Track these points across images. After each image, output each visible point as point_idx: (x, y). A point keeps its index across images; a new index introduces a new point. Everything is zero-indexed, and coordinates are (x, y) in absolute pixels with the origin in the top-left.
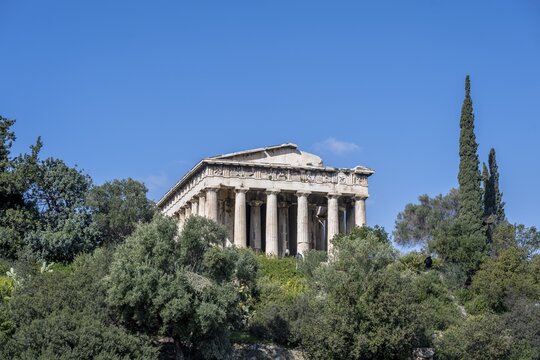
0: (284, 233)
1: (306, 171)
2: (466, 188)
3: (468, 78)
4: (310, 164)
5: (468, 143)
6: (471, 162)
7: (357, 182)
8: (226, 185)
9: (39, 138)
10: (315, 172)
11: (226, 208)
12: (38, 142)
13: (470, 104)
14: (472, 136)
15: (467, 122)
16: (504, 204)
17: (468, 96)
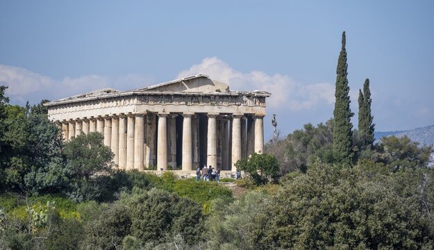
0: (196, 141)
1: (215, 96)
2: (339, 123)
3: (344, 33)
4: (219, 91)
5: (342, 88)
6: (343, 103)
7: (257, 103)
8: (151, 111)
9: (28, 103)
10: (222, 97)
11: (148, 121)
12: (27, 106)
13: (345, 56)
14: (345, 82)
15: (342, 70)
16: (374, 125)
17: (344, 49)
